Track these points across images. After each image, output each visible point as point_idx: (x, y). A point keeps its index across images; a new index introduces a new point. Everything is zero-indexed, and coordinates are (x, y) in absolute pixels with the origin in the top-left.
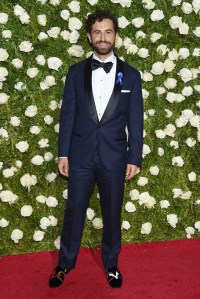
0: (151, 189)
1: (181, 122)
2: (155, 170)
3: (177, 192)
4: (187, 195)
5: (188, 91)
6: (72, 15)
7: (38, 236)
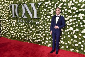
0: (64, 40)
1: (70, 29)
2: (65, 37)
3: (69, 42)
4: (70, 43)
5: (71, 23)
6: (52, 10)
7: (45, 44)
